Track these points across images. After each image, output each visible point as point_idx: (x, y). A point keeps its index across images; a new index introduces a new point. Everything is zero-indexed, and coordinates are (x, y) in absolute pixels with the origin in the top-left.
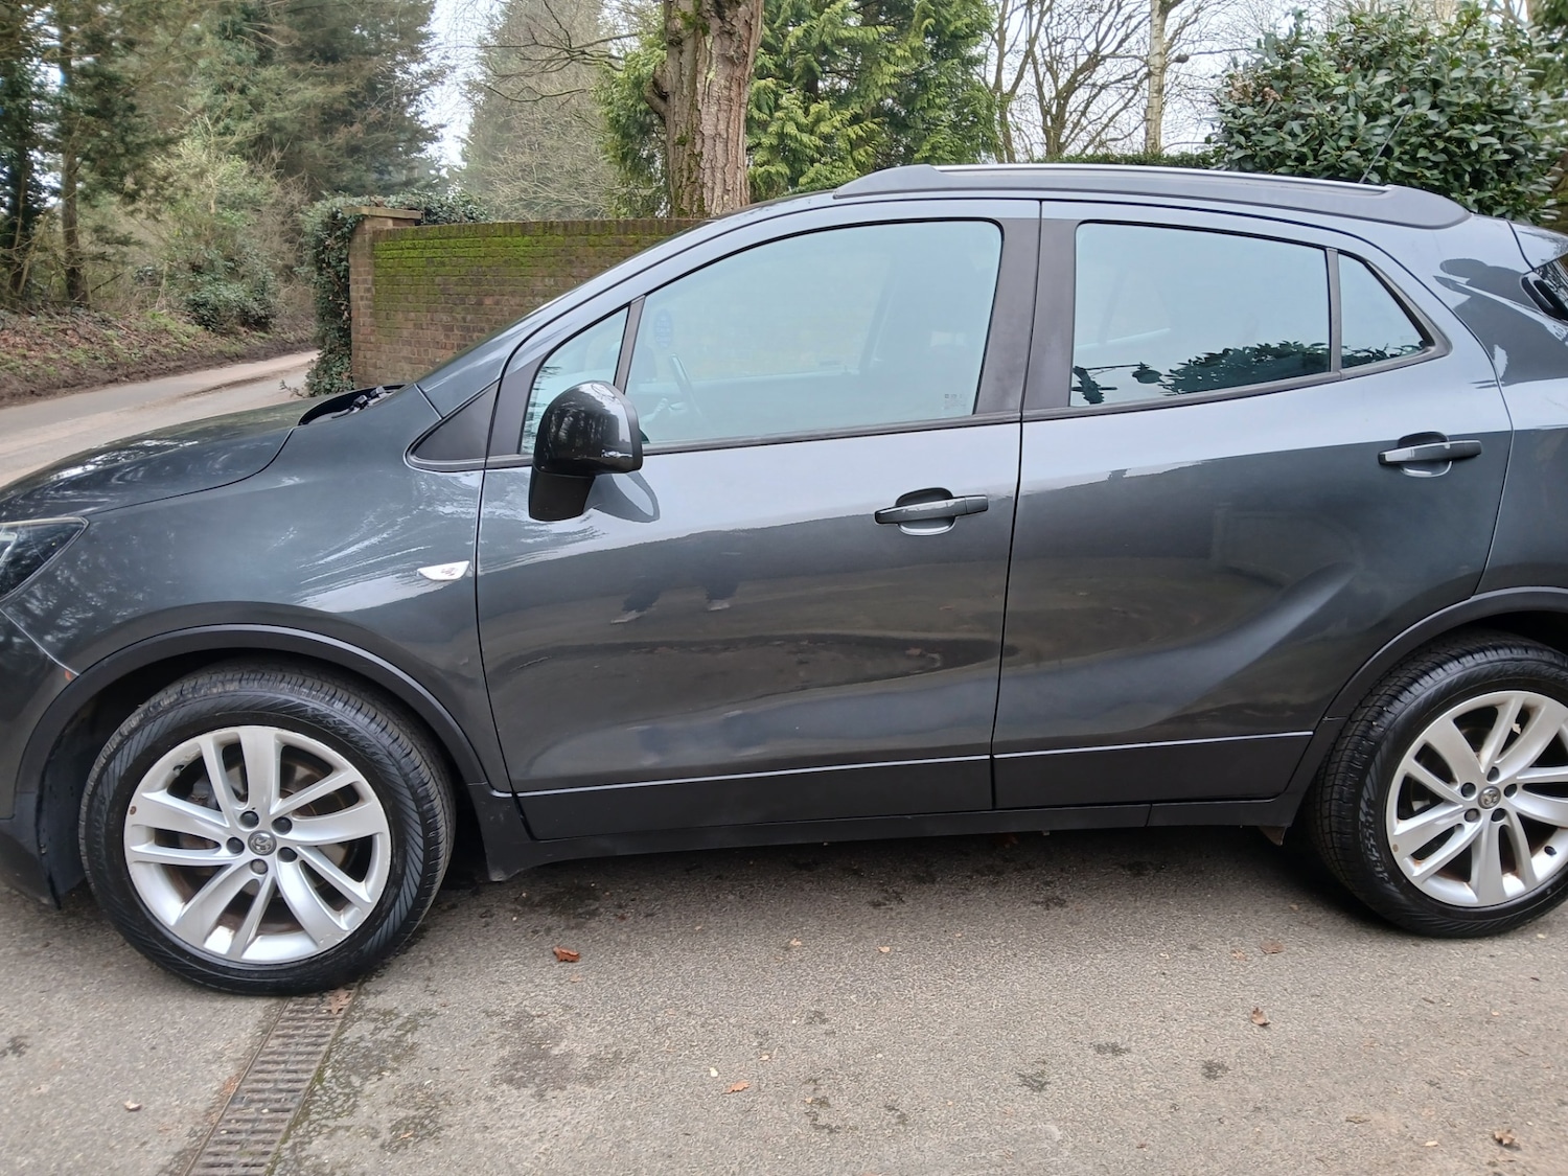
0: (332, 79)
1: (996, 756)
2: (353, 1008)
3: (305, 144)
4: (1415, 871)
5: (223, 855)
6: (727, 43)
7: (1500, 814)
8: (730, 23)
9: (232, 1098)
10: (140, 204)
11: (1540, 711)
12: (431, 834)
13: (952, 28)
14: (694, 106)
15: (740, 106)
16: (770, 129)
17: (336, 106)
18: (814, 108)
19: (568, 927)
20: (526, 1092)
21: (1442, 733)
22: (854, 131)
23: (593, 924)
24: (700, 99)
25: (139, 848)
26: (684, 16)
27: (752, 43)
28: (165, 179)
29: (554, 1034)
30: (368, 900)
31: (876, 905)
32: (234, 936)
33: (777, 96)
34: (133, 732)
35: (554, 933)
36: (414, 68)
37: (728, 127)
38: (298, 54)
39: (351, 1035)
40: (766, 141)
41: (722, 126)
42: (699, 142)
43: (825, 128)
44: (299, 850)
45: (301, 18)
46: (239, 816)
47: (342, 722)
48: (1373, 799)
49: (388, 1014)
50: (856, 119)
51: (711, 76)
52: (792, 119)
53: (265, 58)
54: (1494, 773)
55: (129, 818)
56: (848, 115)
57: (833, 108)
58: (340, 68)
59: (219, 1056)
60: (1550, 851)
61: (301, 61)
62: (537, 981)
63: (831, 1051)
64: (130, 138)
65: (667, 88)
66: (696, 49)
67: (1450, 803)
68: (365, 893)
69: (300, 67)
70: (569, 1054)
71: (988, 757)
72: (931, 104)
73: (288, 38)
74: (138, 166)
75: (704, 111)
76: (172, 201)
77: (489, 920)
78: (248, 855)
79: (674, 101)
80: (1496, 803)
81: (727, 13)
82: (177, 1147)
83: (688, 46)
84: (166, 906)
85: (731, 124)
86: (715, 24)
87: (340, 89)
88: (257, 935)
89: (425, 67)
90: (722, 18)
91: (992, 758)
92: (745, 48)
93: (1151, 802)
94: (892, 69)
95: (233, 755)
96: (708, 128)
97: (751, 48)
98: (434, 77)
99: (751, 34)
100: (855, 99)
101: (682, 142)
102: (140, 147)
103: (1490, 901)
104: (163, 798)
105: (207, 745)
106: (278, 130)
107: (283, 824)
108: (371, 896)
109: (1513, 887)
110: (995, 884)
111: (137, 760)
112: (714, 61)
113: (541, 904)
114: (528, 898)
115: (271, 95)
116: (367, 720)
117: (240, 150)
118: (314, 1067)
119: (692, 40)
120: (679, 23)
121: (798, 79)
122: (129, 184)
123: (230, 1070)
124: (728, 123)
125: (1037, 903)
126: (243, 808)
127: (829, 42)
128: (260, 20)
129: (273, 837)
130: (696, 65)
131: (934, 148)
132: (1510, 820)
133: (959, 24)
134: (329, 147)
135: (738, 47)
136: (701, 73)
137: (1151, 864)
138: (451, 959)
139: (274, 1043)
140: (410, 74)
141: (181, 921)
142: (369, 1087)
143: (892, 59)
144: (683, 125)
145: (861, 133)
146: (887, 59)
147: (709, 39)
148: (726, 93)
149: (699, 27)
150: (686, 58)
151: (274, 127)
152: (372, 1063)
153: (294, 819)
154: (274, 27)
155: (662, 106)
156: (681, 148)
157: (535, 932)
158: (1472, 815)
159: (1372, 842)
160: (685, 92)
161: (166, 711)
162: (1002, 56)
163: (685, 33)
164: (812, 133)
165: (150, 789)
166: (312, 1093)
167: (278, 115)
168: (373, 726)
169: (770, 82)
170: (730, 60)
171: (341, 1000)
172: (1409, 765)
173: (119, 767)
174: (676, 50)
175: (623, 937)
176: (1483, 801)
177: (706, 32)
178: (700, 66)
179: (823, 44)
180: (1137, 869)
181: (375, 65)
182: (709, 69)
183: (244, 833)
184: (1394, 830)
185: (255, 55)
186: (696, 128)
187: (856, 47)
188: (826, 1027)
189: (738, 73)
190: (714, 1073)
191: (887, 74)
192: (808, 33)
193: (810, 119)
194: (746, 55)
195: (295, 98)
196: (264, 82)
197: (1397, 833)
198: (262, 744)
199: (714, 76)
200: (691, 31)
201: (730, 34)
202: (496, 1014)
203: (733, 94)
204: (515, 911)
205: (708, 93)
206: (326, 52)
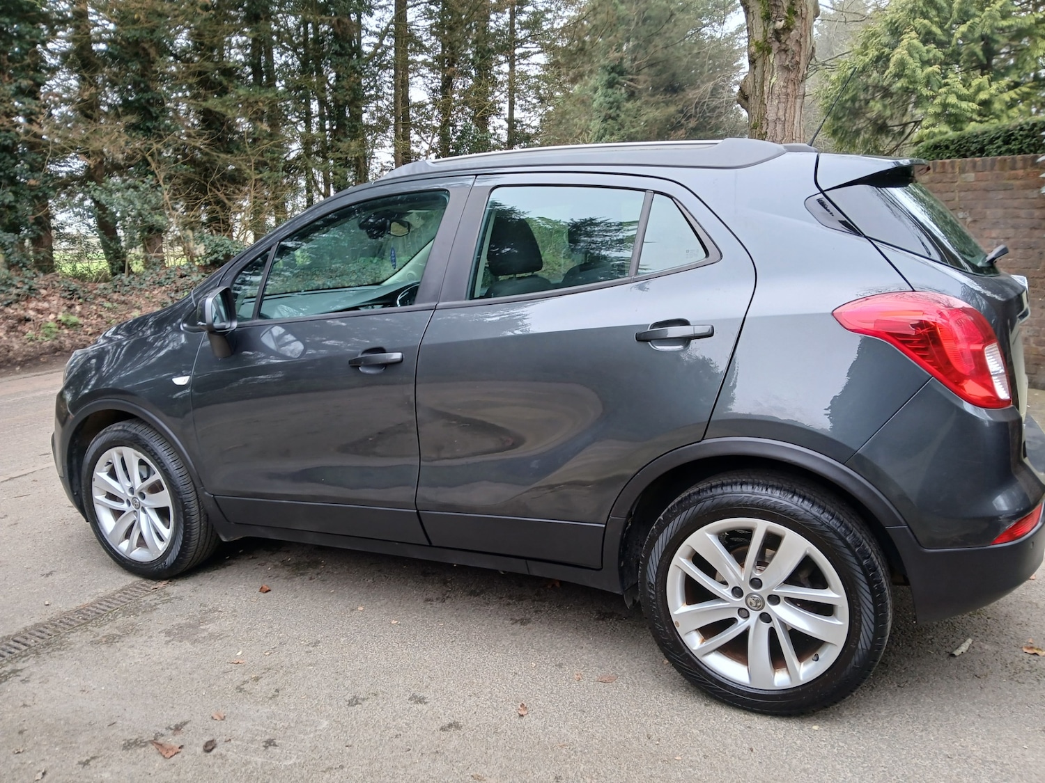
4: (694, 642)
5: (125, 506)
6: (784, 57)
7: (766, 618)
8: (785, 43)
14: (762, 102)
15: (796, 98)
16: (935, 102)
17: (672, 119)
18: (975, 82)
21: (704, 542)
22: (1007, 97)
24: (766, 97)
25: (99, 498)
26: (758, 43)
27: (802, 53)
37: (785, 113)
41: (781, 113)
42: (765, 126)
43: (983, 96)
44: (147, 509)
45: (655, 69)
46: (128, 488)
51: (773, 81)
52: (953, 92)
54: (756, 583)
57: (990, 81)
60: (814, 658)
61: (652, 96)
65: (749, 92)
66: (764, 64)
67: (721, 600)
68: (167, 534)
75: (768, 105)
78: (132, 508)
79: (752, 100)
80: (762, 607)
81: (783, 37)
83: (759, 63)
85: (788, 111)
86: (775, 46)
90: (780, 42)
92: (797, 58)
95: (123, 461)
96: (771, 116)
97: (802, 58)
99: (801, 48)
101: (755, 127)
104: (105, 476)
105: (115, 455)
107: (142, 495)
108: (169, 537)
109: (781, 679)
112: (775, 70)
119: (762, 58)
120: (755, 48)
124: (786, 110)
127: (990, 32)
128: (629, 74)
129: (139, 501)
130: (764, 74)
132: (775, 624)
135: (792, 58)
136: (767, 79)
144: (757, 116)
145: (1014, 96)
147: (772, 56)
148: (784, 90)
149: (765, 49)
150: (758, 70)
153: (145, 493)
155: (746, 105)
156: (754, 131)
158: (743, 613)
160: (758, 93)
163: (757, 55)
165: (100, 471)
169: (937, 68)
170: (787, 68)
172: (681, 561)
174: (753, 67)
176: (749, 603)
177: (769, 52)
178: (767, 74)
182: (772, 77)
183: (130, 496)
184: (676, 610)
186: (764, 117)
189: (792, 76)
192: (971, 29)
194: (798, 63)
196: (627, 110)
197: (678, 613)
198: (131, 457)
199: (777, 80)
200: (761, 53)
201: (786, 51)
203: (789, 91)
205: (771, 93)
206: (673, 88)
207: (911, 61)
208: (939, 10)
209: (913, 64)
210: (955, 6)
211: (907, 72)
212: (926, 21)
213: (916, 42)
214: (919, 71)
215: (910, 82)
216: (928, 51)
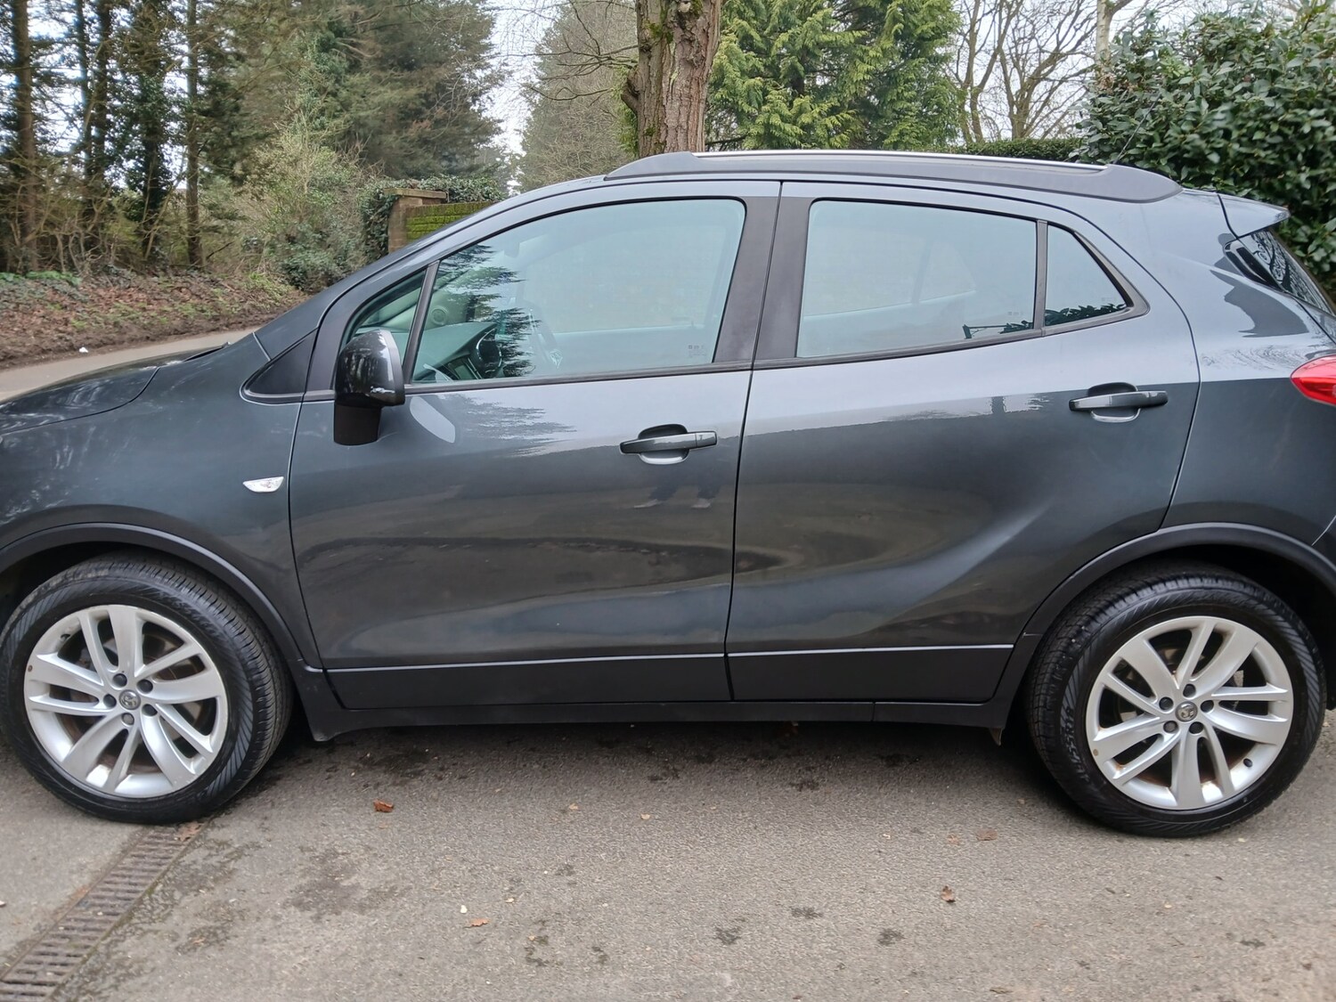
0: (407, 83)
1: (730, 655)
2: (199, 837)
3: (383, 137)
4: (1115, 774)
5: (100, 708)
6: (688, 49)
7: (1196, 727)
8: (690, 31)
9: (80, 902)
10: (247, 186)
11: (1231, 635)
12: (260, 699)
13: (919, 31)
14: (660, 102)
15: (699, 102)
16: (757, 121)
17: (411, 105)
18: (797, 102)
19: (394, 784)
20: (308, 914)
21: (1137, 651)
22: (831, 122)
23: (415, 782)
24: (664, 96)
25: (36, 698)
26: (652, 27)
27: (709, 48)
28: (266, 166)
29: (348, 870)
30: (210, 750)
31: (654, 779)
32: (110, 774)
33: (766, 93)
34: (29, 606)
35: (381, 788)
36: (479, 73)
37: (688, 119)
38: (382, 63)
39: (187, 859)
40: (754, 131)
41: (683, 119)
42: (663, 133)
43: (805, 119)
44: (158, 707)
45: (383, 35)
46: (112, 677)
47: (186, 605)
48: (1072, 707)
49: (223, 844)
50: (833, 111)
51: (674, 77)
52: (776, 112)
53: (354, 66)
54: (1190, 690)
55: (28, 676)
56: (826, 107)
57: (814, 101)
58: (415, 75)
59: (82, 867)
60: (1248, 763)
61: (383, 69)
62: (353, 825)
63: (567, 899)
64: (235, 133)
65: (639, 87)
66: (662, 54)
67: (1148, 715)
68: (209, 744)
69: (382, 74)
70: (356, 887)
71: (722, 655)
72: (900, 97)
73: (372, 50)
74: (245, 156)
75: (668, 106)
76: (271, 184)
77: (332, 774)
78: (120, 709)
79: (644, 98)
80: (1193, 717)
81: (688, 23)
82: (21, 937)
83: (656, 52)
84: (58, 745)
86: (678, 33)
87: (413, 92)
88: (128, 774)
89: (488, 72)
90: (684, 28)
91: (726, 656)
92: (703, 53)
93: (874, 701)
94: (866, 67)
95: (105, 628)
96: (671, 121)
97: (709, 53)
98: (495, 80)
99: (708, 42)
100: (833, 94)
101: (650, 133)
102: (244, 140)
103: (1189, 805)
104: (52, 659)
105: (85, 620)
106: (364, 126)
107: (145, 685)
108: (213, 748)
109: (1211, 794)
110: (763, 767)
111: (32, 629)
112: (677, 65)
113: (379, 764)
114: (371, 758)
115: (357, 97)
116: (208, 604)
117: (329, 143)
118: (150, 882)
119: (659, 46)
120: (648, 33)
121: (784, 77)
122: (238, 169)
123: (87, 879)
124: (689, 116)
125: (793, 785)
126: (115, 671)
127: (810, 45)
128: (350, 36)
129: (138, 696)
130: (662, 68)
131: (902, 134)
132: (1207, 733)
133: (925, 28)
134: (404, 139)
135: (697, 52)
136: (666, 74)
137: (908, 757)
138: (290, 803)
139: (128, 861)
140: (476, 78)
141: (69, 758)
142: (186, 900)
143: (866, 59)
144: (651, 119)
145: (837, 122)
146: (862, 59)
147: (673, 46)
148: (686, 91)
149: (664, 36)
150: (654, 62)
151: (359, 123)
152: (195, 883)
153: (154, 682)
154: (360, 41)
155: (635, 104)
156: (649, 138)
157: (366, 786)
158: (1171, 726)
159: (1072, 746)
160: (653, 90)
161: (53, 591)
162: (972, 55)
163: (653, 41)
164: (795, 123)
165: (44, 652)
166: (141, 901)
167: (362, 114)
168: (213, 608)
169: (758, 81)
170: (690, 63)
171: (192, 830)
172: (1106, 678)
173: (20, 633)
174: (646, 56)
175: (435, 795)
176: (1180, 714)
177: (670, 40)
178: (664, 69)
179: (805, 47)
180: (893, 761)
181: (443, 73)
182: (673, 71)
183: (116, 690)
184: (1095, 736)
185: (346, 65)
186: (661, 122)
187: (836, 49)
188: (571, 878)
189: (697, 74)
190: (464, 910)
191: (861, 71)
192: (793, 39)
193: (793, 111)
194: (704, 59)
195: (377, 99)
196: (353, 86)
197: (1096, 739)
198: (128, 620)
199: (676, 77)
200: (658, 39)
201: (690, 41)
202: (309, 850)
203: (692, 92)
204: (357, 769)
205: (671, 92)
206: (404, 62)
207: (731, 69)
208: (756, 10)
209: (733, 73)
210: (776, 9)
211: (726, 81)
212: (745, 23)
213: (735, 46)
214: (739, 82)
215: (730, 94)
216: (747, 60)
